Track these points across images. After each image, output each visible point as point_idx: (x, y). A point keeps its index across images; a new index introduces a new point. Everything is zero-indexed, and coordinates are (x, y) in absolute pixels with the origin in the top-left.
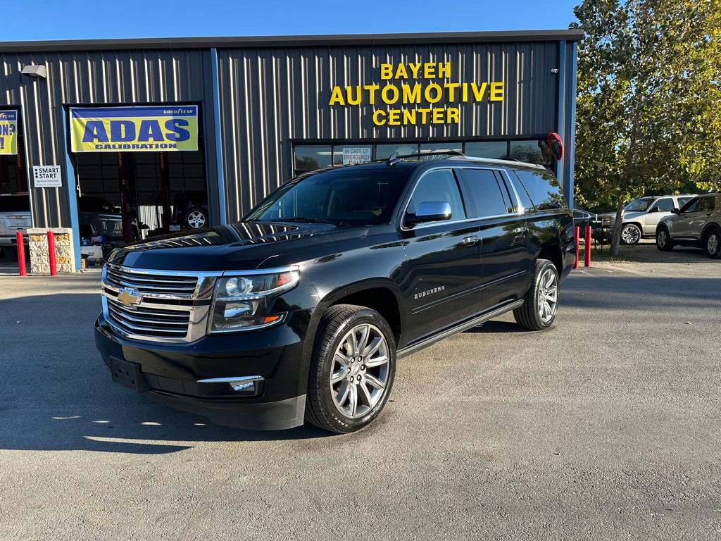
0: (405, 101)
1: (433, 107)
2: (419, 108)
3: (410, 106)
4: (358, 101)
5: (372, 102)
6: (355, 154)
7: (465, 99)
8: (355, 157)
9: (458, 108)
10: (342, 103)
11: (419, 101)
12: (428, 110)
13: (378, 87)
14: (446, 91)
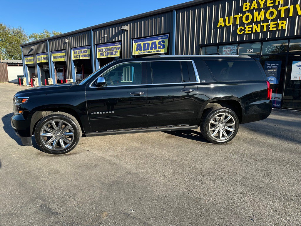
0: (255, 20)
1: (271, 22)
2: (262, 23)
3: (257, 23)
4: (231, 24)
5: (238, 23)
6: (228, 49)
7: (291, 14)
8: (228, 51)
9: (286, 21)
10: (223, 25)
11: (262, 19)
12: (268, 24)
13: (241, 15)
14: (279, 12)
